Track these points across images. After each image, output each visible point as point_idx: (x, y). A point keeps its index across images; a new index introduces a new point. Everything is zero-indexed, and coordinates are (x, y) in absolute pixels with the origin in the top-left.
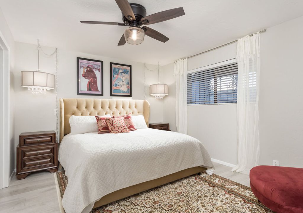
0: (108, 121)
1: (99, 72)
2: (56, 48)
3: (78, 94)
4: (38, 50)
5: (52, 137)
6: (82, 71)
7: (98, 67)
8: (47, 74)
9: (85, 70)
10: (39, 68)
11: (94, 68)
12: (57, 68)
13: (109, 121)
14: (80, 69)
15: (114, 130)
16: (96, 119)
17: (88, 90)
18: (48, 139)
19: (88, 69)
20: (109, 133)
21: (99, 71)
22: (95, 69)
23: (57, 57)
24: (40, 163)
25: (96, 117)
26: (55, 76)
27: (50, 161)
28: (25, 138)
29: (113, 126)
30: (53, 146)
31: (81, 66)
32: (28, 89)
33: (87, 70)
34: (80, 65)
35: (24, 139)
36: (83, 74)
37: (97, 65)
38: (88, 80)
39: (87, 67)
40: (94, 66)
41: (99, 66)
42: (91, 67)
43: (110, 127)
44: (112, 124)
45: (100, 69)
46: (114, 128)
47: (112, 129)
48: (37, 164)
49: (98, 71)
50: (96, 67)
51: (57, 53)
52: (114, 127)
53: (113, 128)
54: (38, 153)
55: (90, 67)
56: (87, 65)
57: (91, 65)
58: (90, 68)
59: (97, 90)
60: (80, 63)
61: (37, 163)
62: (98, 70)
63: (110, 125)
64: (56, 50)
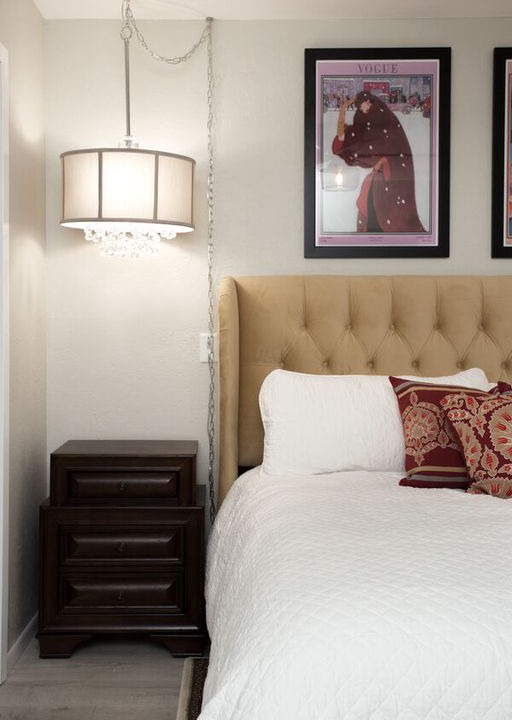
0: (459, 412)
1: (428, 120)
2: (210, 20)
3: (312, 251)
4: (127, 45)
5: (177, 472)
6: (332, 123)
7: (418, 89)
8: (157, 154)
9: (349, 118)
10: (129, 134)
11: (396, 96)
12: (210, 124)
13: (467, 415)
14: (323, 112)
15: (493, 472)
16: (397, 394)
17: (360, 230)
18: (162, 485)
19: (365, 107)
20: (464, 486)
21: (428, 114)
22: (401, 105)
23: (211, 66)
24: (128, 598)
25: (395, 382)
26: (193, 162)
27: (171, 596)
28: (72, 468)
29: (491, 447)
30: (184, 522)
31: (324, 97)
32: (87, 238)
33: (359, 113)
34: (323, 89)
35: (70, 473)
36: (337, 138)
37: (413, 77)
38: (362, 174)
39: (360, 99)
40: (395, 84)
41: (427, 79)
42: (379, 94)
43: (472, 455)
44: (487, 433)
45: (429, 100)
46: (496, 462)
47: (480, 468)
48: (113, 598)
49: (417, 114)
50: (409, 89)
51: (211, 43)
52: (498, 454)
53: (489, 460)
54: (119, 544)
55: (374, 93)
56: (357, 87)
57: (378, 86)
58: (373, 100)
59: (413, 225)
60: (323, 76)
61: (116, 593)
62: (421, 104)
63: (474, 442)
64: (209, 27)
